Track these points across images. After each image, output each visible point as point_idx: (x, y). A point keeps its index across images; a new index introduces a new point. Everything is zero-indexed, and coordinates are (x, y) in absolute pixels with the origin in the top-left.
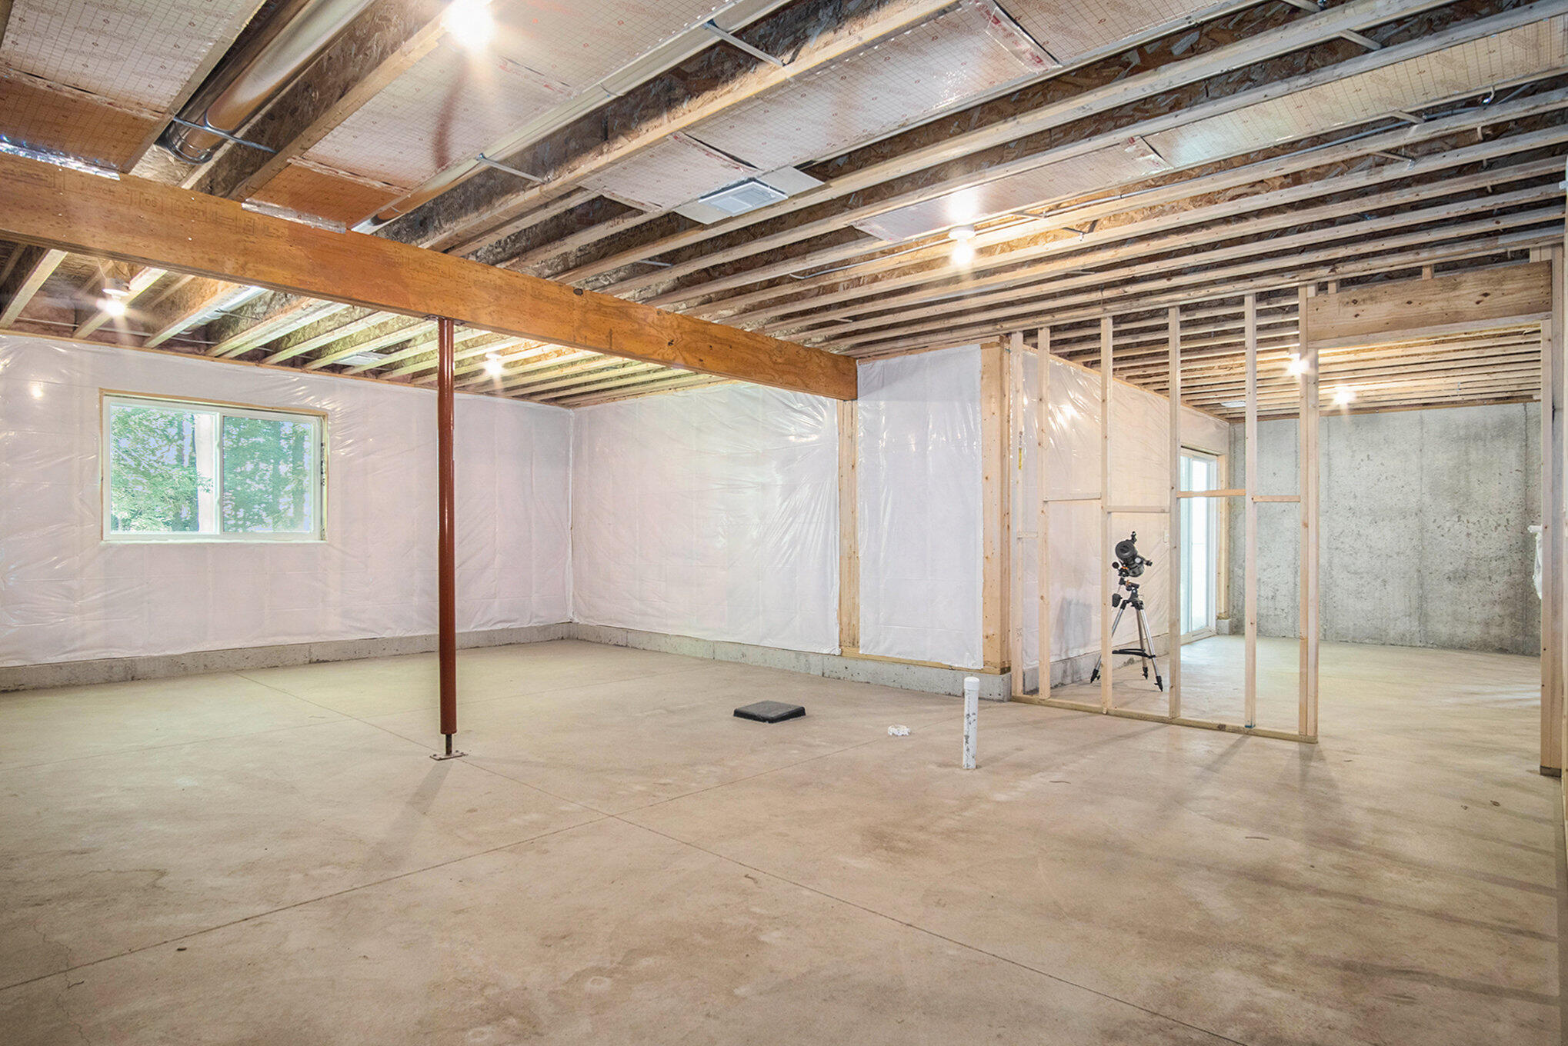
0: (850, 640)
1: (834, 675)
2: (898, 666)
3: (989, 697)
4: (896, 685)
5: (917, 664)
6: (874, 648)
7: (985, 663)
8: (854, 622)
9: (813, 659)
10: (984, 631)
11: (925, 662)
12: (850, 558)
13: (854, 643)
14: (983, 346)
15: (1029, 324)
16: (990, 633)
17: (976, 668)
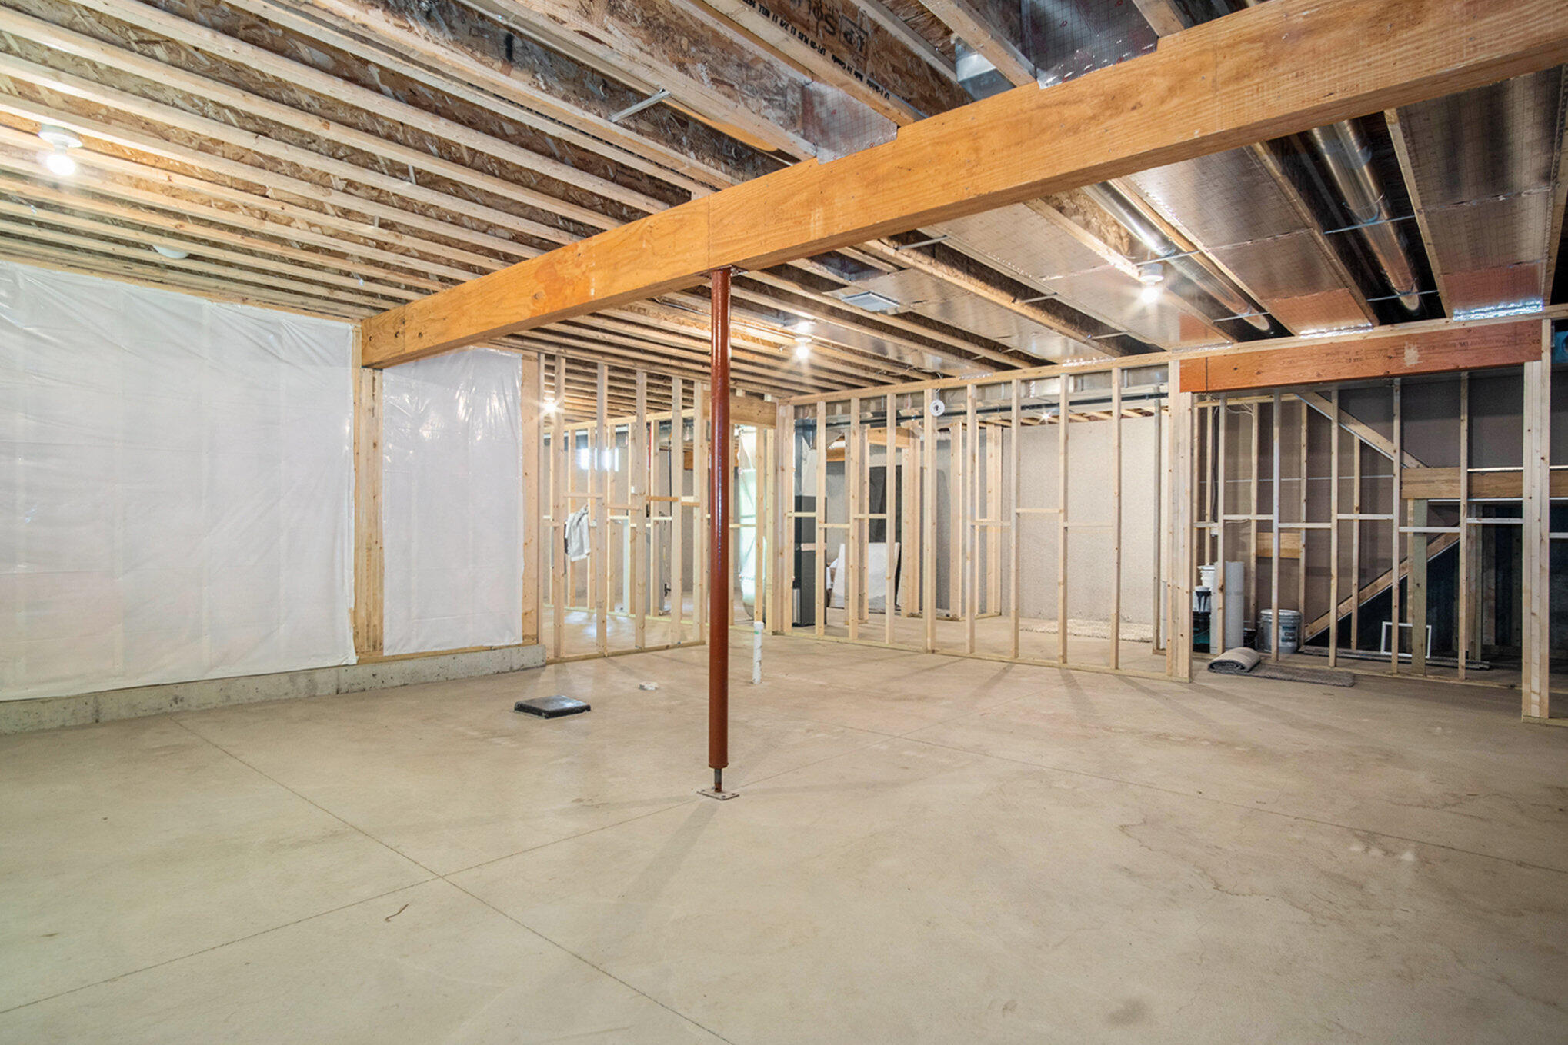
0: (370, 644)
1: (356, 687)
2: (443, 658)
3: (534, 665)
4: (441, 678)
5: (464, 651)
6: (403, 647)
7: (524, 637)
8: (375, 621)
9: (319, 677)
10: (523, 609)
11: (466, 648)
12: (369, 550)
13: (377, 645)
14: (525, 357)
15: (553, 350)
16: (528, 609)
17: (516, 643)
